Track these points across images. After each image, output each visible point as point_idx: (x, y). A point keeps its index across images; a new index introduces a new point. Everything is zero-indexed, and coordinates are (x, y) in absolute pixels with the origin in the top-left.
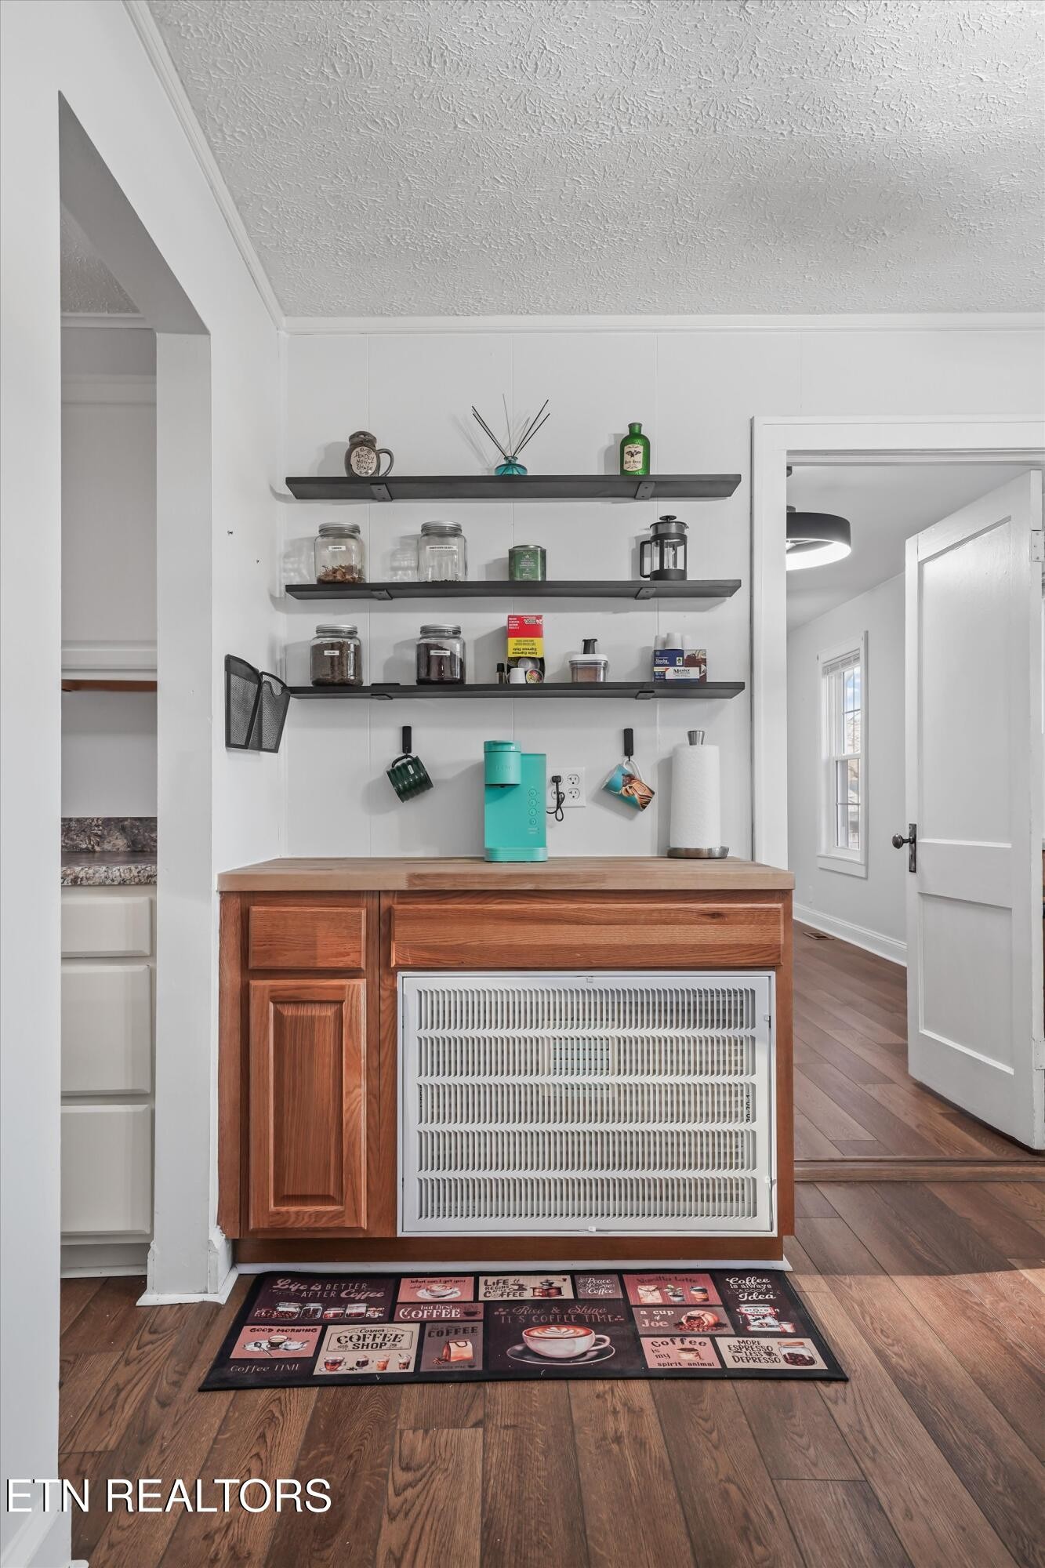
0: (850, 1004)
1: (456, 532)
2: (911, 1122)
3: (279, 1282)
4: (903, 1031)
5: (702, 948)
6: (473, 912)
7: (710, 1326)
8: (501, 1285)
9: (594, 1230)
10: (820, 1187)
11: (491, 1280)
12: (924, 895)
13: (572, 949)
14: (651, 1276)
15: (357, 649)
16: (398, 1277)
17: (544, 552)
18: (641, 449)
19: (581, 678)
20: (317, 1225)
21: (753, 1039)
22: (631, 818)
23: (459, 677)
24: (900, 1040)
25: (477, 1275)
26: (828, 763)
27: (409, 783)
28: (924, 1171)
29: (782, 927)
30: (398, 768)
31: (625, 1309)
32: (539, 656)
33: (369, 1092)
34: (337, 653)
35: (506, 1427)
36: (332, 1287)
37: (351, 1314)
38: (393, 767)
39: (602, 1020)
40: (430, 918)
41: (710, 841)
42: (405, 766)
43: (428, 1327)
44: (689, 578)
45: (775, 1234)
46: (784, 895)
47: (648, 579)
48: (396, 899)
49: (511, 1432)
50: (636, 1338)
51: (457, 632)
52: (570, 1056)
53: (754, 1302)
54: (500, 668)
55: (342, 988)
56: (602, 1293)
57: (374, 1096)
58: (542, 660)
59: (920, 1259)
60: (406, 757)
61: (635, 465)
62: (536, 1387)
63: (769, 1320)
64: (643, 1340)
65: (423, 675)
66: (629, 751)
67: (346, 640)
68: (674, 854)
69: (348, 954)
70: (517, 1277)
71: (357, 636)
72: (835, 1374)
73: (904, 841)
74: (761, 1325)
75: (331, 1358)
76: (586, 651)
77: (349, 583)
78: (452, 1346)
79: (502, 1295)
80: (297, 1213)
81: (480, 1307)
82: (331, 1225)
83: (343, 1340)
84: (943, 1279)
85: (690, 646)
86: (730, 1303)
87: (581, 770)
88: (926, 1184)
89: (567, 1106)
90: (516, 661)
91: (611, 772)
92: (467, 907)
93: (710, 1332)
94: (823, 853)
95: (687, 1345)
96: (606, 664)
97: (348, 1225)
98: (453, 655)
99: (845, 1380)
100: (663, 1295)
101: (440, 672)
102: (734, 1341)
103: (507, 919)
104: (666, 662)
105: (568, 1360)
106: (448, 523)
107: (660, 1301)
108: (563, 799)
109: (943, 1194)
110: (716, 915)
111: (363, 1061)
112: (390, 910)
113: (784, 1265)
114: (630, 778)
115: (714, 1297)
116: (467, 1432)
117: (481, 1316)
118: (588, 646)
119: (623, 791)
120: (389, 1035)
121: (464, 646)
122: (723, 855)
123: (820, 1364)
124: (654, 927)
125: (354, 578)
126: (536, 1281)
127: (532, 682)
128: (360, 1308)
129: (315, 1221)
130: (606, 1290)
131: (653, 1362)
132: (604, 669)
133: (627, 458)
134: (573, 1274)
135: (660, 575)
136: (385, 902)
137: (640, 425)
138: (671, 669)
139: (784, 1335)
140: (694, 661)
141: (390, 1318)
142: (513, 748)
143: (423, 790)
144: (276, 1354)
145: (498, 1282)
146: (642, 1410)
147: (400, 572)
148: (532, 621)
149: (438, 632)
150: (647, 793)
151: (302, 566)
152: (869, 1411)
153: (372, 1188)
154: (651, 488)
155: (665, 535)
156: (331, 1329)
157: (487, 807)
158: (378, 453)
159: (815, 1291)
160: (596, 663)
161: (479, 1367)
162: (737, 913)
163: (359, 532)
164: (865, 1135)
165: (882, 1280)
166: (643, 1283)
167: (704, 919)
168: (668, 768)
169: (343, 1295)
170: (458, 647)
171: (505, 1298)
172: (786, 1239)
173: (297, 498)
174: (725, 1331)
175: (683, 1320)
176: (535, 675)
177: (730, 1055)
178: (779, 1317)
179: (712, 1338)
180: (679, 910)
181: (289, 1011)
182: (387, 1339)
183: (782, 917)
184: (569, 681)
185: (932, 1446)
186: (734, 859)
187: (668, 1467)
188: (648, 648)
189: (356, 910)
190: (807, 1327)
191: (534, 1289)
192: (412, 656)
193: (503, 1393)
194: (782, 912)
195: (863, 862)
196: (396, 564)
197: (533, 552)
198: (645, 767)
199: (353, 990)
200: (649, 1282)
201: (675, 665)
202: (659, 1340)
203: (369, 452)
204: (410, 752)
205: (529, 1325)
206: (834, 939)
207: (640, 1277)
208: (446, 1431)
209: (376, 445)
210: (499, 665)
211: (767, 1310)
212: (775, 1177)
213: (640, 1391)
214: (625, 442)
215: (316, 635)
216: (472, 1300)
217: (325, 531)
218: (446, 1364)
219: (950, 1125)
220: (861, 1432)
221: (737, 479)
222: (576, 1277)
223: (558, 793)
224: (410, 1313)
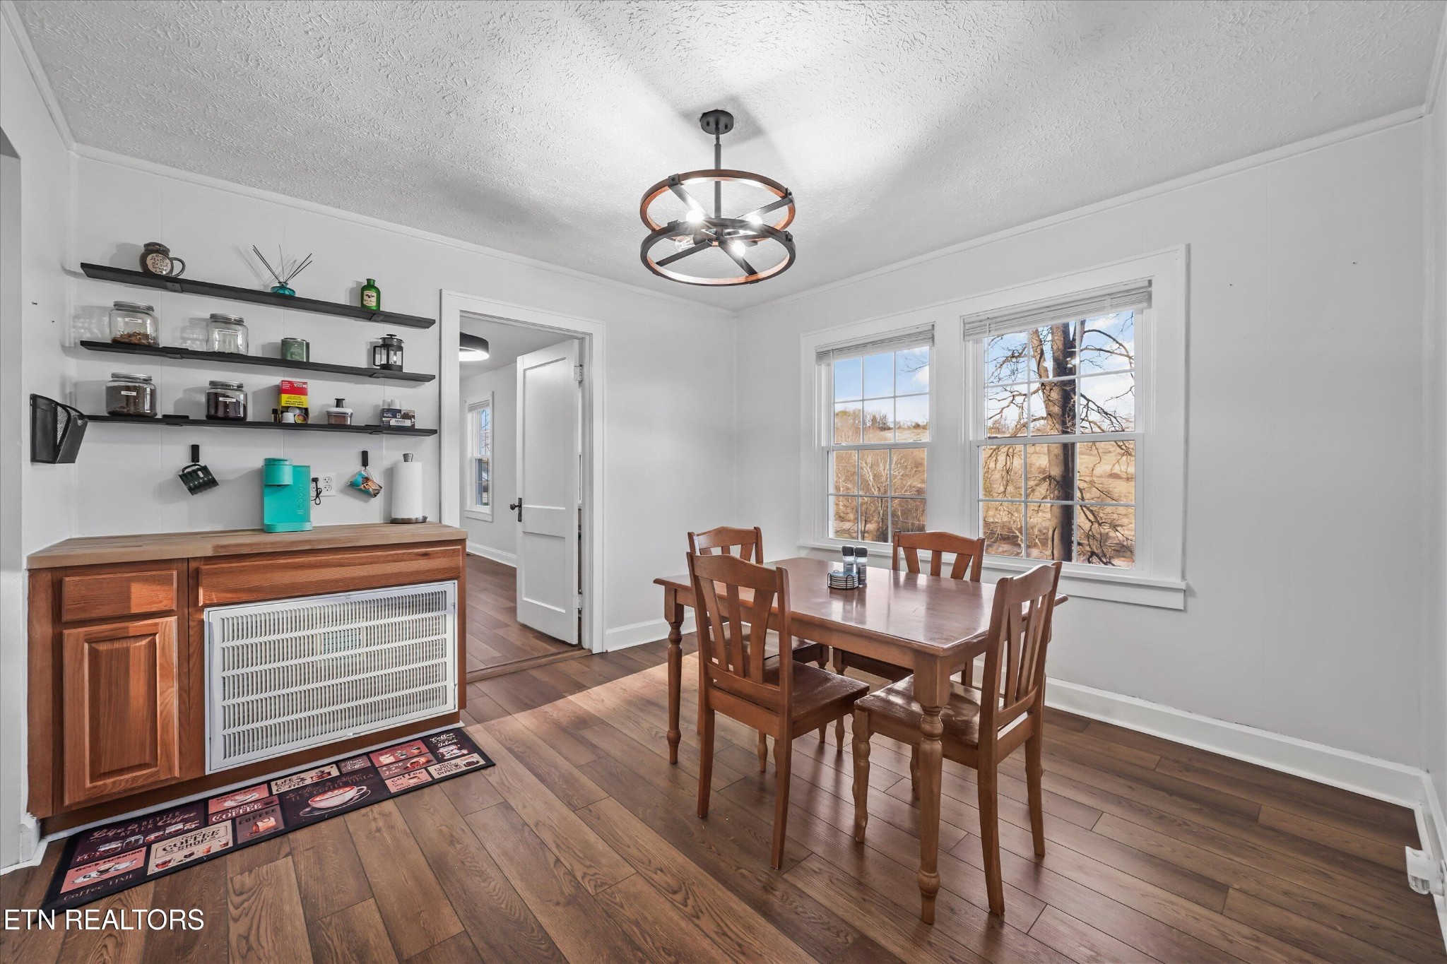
0: (485, 589)
1: (239, 322)
2: (519, 643)
3: (95, 834)
4: (514, 600)
5: (416, 573)
6: (266, 566)
7: (423, 764)
8: (287, 782)
9: (351, 734)
10: (477, 684)
11: (279, 782)
12: (524, 532)
13: (337, 581)
14: (386, 750)
15: (153, 393)
16: (205, 802)
17: (308, 345)
18: (375, 294)
19: (333, 421)
20: (134, 786)
21: (445, 615)
22: (366, 502)
23: (242, 416)
24: (512, 605)
25: (268, 782)
26: (471, 461)
27: (199, 483)
28: (526, 664)
29: (461, 558)
30: (189, 473)
31: (373, 770)
32: (304, 407)
33: (180, 689)
34: (134, 394)
35: (307, 850)
36: (148, 822)
37: (170, 833)
38: (183, 471)
39: (356, 618)
40: (231, 572)
41: (416, 514)
42: (195, 472)
43: (238, 820)
44: (405, 370)
45: (456, 710)
46: (462, 542)
47: (379, 367)
48: (202, 563)
49: (311, 851)
50: (383, 781)
51: (240, 387)
52: (332, 643)
53: (446, 745)
54: (275, 411)
55: (156, 625)
56: (357, 767)
57: (184, 692)
58: (306, 410)
59: (526, 704)
60: (195, 465)
61: (371, 303)
62: (323, 825)
63: (455, 751)
64: (386, 781)
65: (212, 412)
66: (365, 462)
67: (141, 385)
68: (395, 522)
69: (161, 602)
70: (298, 775)
71: (152, 382)
72: (490, 764)
73: (516, 506)
74: (451, 755)
75: (160, 861)
76: (338, 406)
77: (145, 346)
78: (260, 824)
79: (290, 787)
80: (114, 783)
81: (276, 798)
82: (146, 782)
83: (168, 848)
84: (535, 710)
85: (405, 407)
86: (433, 749)
87: (333, 475)
88: (528, 671)
89: (333, 670)
90: (287, 409)
91: (356, 475)
92: (260, 563)
93: (424, 766)
94: (468, 509)
95: (412, 775)
96: (352, 414)
97: (163, 778)
98: (238, 403)
99: (494, 765)
100: (394, 757)
101: (226, 412)
102: (437, 766)
103: (291, 568)
104: (391, 416)
105: (341, 805)
106: (233, 317)
107: (394, 760)
108: (320, 492)
109: (535, 673)
110: (425, 555)
111: (175, 670)
112: (197, 571)
113: (461, 724)
114: (367, 479)
115: (424, 749)
116: (280, 862)
117: (278, 802)
118: (339, 402)
119: (362, 487)
120: (197, 650)
121: (246, 396)
122: (424, 520)
123: (482, 762)
124: (389, 564)
125: (150, 343)
126: (313, 773)
127: (299, 422)
128: (180, 826)
129: (132, 783)
130: (359, 764)
131: (393, 790)
132: (351, 417)
133: (366, 298)
134: (337, 763)
135: (386, 367)
136: (193, 565)
137: (374, 281)
138: (394, 420)
139: (464, 755)
140: (407, 416)
141: (206, 823)
142: (287, 463)
143: (210, 488)
144: (105, 876)
145: (285, 782)
146: (390, 813)
147: (189, 342)
148: (300, 385)
149: (226, 386)
150: (378, 488)
151: (92, 326)
152: (505, 773)
153: (183, 750)
154: (381, 318)
155: (388, 344)
156: (154, 847)
157: (266, 500)
158: (172, 260)
159: (477, 733)
160: (345, 413)
161: (282, 827)
162: (437, 552)
163: (153, 310)
164: (497, 654)
165: (509, 717)
166: (382, 755)
167: (419, 557)
168: (391, 473)
169: (160, 824)
170: (242, 397)
171: (293, 788)
172: (461, 711)
173: (88, 276)
174: (432, 763)
175: (409, 765)
176: (301, 418)
177: (433, 626)
178: (459, 749)
179: (426, 769)
180: (404, 554)
181: (103, 647)
182: (206, 836)
183: (461, 553)
184: (326, 423)
185: (534, 778)
186: (431, 523)
187: (408, 831)
188: (378, 406)
189: (169, 572)
190: (474, 748)
191: (312, 778)
192: (203, 399)
193: (302, 836)
194: (461, 550)
195: (490, 513)
196: (185, 335)
197: (300, 344)
198: (376, 474)
199: (166, 625)
200: (386, 753)
201: (396, 418)
202: (396, 779)
203: (164, 259)
204: (198, 461)
205: (312, 796)
206: (474, 555)
207: (380, 752)
208: (265, 866)
209: (170, 254)
210: (273, 410)
211: (453, 747)
212: (456, 682)
213: (389, 806)
214: (364, 288)
215: (111, 379)
216: (268, 795)
217: (119, 306)
218: (257, 834)
219: (537, 641)
220: (503, 783)
221: (433, 322)
222: (339, 764)
223: (317, 489)
224: (221, 817)
